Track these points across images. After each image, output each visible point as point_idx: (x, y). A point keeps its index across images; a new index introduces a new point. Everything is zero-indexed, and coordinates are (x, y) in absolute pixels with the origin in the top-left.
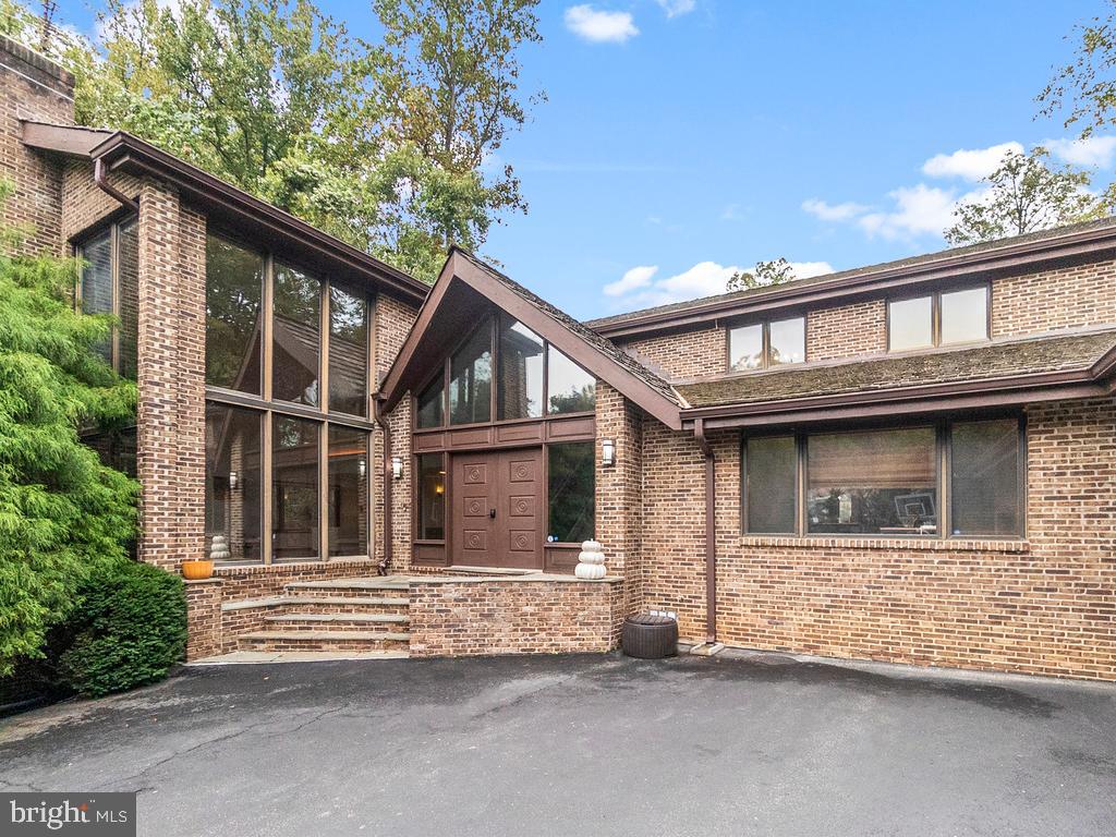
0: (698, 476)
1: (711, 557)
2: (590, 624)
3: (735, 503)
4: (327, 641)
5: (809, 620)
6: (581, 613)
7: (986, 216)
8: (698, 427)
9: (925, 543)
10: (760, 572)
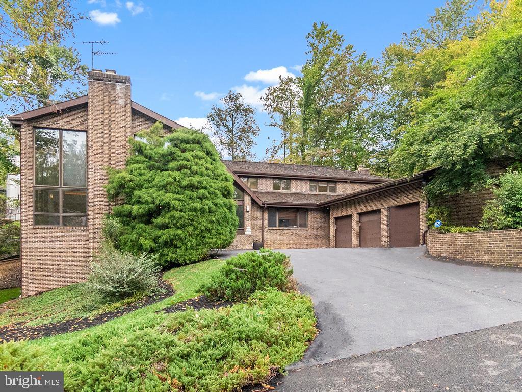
0: (260, 215)
1: (262, 232)
6: (249, 242)
8: (266, 206)
9: (296, 229)
10: (272, 234)
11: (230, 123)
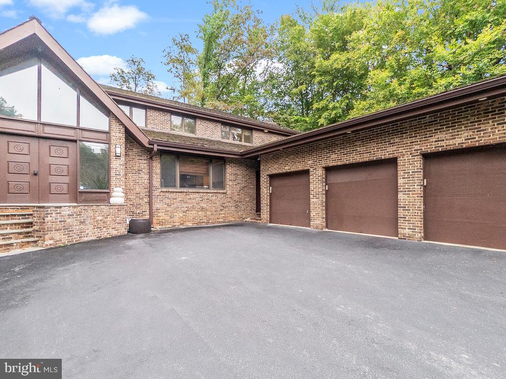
0: (146, 165)
2: (121, 223)
3: (159, 176)
6: (118, 219)
7: (125, 75)
8: (156, 148)
9: (208, 191)
10: (167, 201)
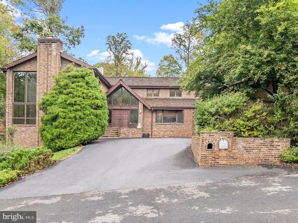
0: (151, 115)
1: (152, 126)
2: (140, 134)
3: (155, 119)
4: (109, 136)
5: (163, 133)
8: (153, 109)
9: (175, 124)
10: (158, 128)
11: (187, 44)
